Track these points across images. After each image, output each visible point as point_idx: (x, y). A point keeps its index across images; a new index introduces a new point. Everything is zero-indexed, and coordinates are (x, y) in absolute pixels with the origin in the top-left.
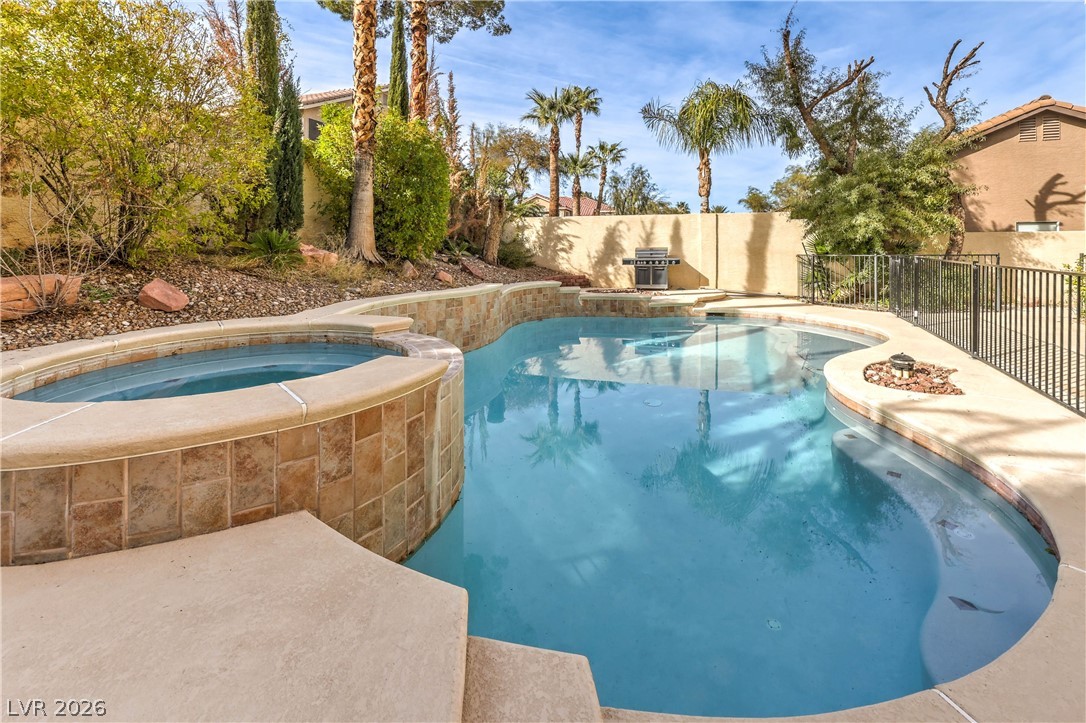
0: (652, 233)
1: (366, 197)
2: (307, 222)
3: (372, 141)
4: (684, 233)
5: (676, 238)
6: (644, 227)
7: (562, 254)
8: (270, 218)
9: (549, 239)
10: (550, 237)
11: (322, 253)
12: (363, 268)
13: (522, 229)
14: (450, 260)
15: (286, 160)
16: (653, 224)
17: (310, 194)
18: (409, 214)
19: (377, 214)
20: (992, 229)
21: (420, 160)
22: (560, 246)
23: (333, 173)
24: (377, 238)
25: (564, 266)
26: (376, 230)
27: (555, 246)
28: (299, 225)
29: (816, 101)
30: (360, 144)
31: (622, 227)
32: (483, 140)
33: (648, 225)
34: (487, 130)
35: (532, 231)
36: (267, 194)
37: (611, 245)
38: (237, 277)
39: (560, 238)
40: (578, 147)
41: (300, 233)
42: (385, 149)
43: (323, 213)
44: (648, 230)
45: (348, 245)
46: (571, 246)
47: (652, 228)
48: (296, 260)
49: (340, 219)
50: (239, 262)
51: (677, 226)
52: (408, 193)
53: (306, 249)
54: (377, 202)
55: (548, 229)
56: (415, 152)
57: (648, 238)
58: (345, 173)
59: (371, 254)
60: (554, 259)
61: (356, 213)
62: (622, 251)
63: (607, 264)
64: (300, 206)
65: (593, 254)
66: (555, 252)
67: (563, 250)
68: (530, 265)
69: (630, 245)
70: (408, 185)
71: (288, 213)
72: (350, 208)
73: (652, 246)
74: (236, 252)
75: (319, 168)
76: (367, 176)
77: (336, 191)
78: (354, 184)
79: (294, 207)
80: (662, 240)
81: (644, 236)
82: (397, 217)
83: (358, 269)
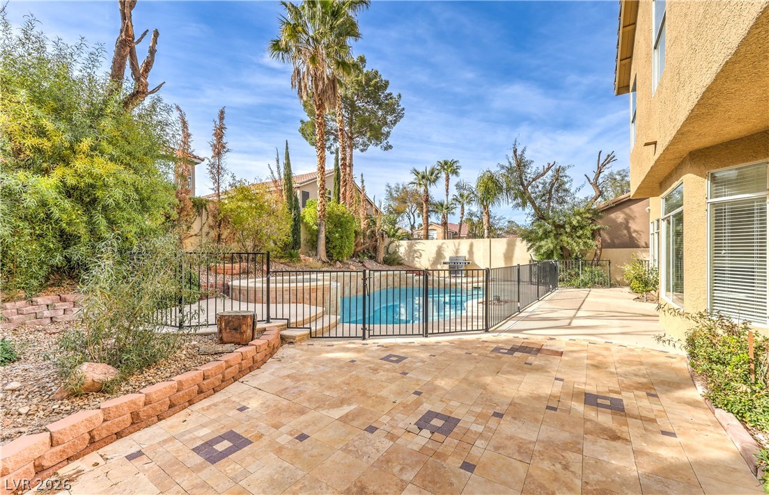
0: (458, 249)
1: (322, 236)
2: (302, 246)
3: (324, 215)
4: (475, 250)
5: (471, 252)
6: (455, 246)
7: (416, 259)
8: (291, 246)
9: (411, 252)
10: (411, 251)
11: (308, 258)
12: (321, 264)
13: (398, 246)
14: (359, 262)
15: (296, 225)
16: (459, 244)
17: (303, 236)
18: (338, 243)
19: (327, 243)
20: (645, 246)
21: (342, 222)
22: (416, 255)
23: (311, 227)
24: (327, 252)
25: (418, 266)
26: (326, 249)
27: (413, 255)
28: (300, 247)
29: (530, 183)
30: (320, 217)
31: (444, 246)
32: (394, 193)
33: (457, 245)
34: (396, 187)
35: (403, 247)
36: (291, 239)
37: (439, 254)
38: (282, 265)
39: (415, 251)
40: (447, 195)
41: (300, 250)
42: (329, 218)
43: (308, 242)
44: (457, 247)
45: (316, 255)
46: (421, 255)
47: (459, 246)
48: (299, 260)
49: (313, 245)
50: (282, 261)
51: (471, 246)
52: (337, 235)
53: (302, 257)
54: (327, 238)
55: (410, 247)
56: (340, 219)
57: (457, 252)
58: (315, 227)
59: (324, 258)
60: (413, 262)
61: (319, 243)
62: (445, 258)
63: (437, 264)
64: (300, 241)
65: (431, 259)
66: (414, 258)
67: (417, 257)
68: (401, 264)
69: (448, 254)
70: (337, 231)
71: (296, 244)
72: (317, 241)
73: (459, 255)
74: (282, 257)
75: (306, 224)
76: (323, 229)
77: (312, 234)
78: (318, 231)
79: (298, 241)
80: (464, 252)
81: (455, 250)
82: (334, 244)
83: (319, 264)
